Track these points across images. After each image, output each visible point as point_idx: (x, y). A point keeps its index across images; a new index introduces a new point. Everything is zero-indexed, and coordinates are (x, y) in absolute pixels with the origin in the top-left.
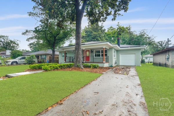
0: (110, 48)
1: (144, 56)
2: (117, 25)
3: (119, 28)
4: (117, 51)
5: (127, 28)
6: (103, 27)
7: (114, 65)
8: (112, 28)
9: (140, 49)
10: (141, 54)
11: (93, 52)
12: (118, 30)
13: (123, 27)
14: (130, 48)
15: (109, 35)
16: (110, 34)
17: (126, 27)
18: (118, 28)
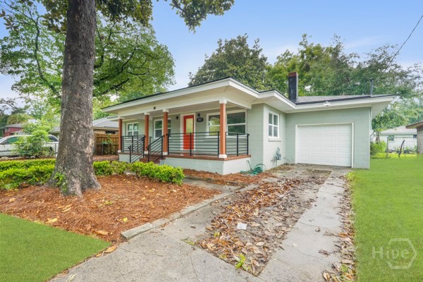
0: (254, 106)
1: (383, 132)
2: (301, 44)
3: (305, 52)
4: (287, 116)
5: (330, 50)
6: (259, 52)
7: (267, 165)
8: (289, 57)
9: (368, 108)
10: (370, 126)
11: (202, 120)
12: (302, 57)
13: (318, 48)
14: (329, 104)
15: (276, 75)
16: (281, 70)
17: (329, 46)
18: (303, 52)
